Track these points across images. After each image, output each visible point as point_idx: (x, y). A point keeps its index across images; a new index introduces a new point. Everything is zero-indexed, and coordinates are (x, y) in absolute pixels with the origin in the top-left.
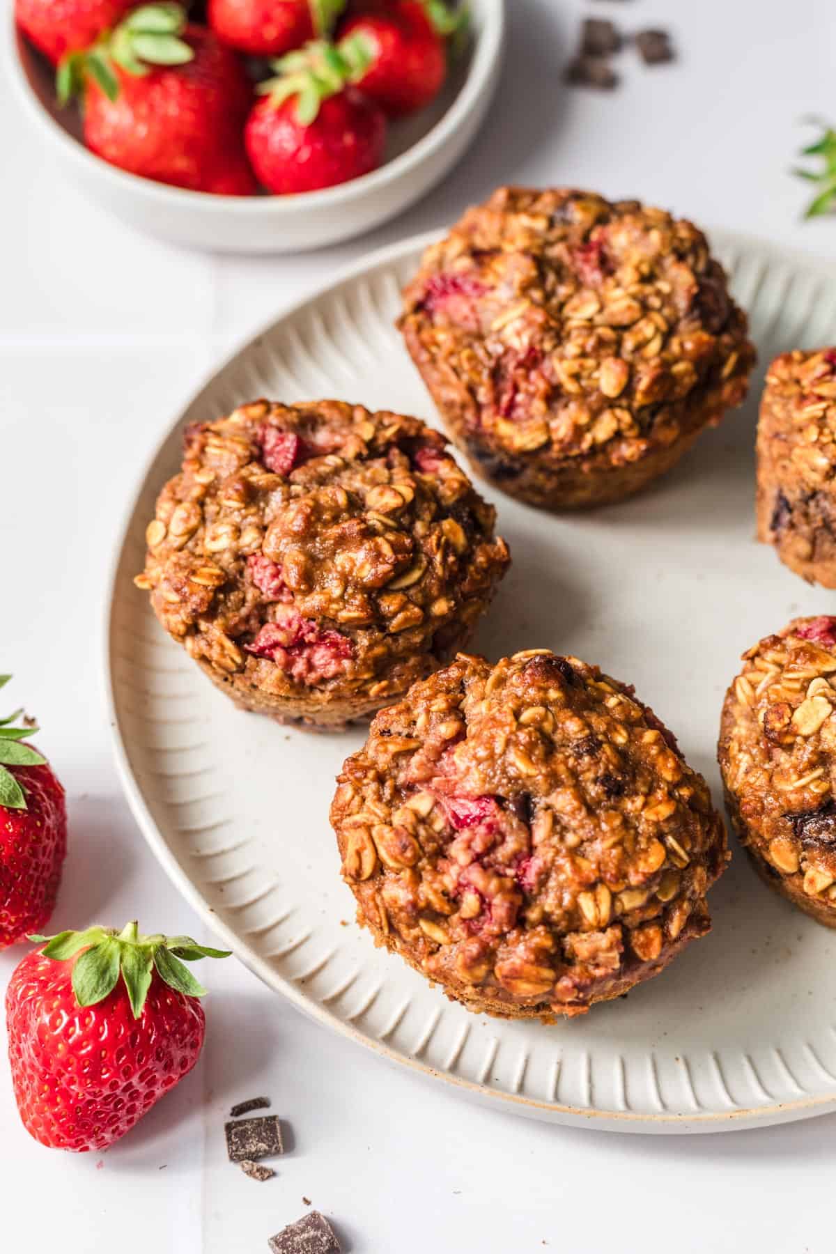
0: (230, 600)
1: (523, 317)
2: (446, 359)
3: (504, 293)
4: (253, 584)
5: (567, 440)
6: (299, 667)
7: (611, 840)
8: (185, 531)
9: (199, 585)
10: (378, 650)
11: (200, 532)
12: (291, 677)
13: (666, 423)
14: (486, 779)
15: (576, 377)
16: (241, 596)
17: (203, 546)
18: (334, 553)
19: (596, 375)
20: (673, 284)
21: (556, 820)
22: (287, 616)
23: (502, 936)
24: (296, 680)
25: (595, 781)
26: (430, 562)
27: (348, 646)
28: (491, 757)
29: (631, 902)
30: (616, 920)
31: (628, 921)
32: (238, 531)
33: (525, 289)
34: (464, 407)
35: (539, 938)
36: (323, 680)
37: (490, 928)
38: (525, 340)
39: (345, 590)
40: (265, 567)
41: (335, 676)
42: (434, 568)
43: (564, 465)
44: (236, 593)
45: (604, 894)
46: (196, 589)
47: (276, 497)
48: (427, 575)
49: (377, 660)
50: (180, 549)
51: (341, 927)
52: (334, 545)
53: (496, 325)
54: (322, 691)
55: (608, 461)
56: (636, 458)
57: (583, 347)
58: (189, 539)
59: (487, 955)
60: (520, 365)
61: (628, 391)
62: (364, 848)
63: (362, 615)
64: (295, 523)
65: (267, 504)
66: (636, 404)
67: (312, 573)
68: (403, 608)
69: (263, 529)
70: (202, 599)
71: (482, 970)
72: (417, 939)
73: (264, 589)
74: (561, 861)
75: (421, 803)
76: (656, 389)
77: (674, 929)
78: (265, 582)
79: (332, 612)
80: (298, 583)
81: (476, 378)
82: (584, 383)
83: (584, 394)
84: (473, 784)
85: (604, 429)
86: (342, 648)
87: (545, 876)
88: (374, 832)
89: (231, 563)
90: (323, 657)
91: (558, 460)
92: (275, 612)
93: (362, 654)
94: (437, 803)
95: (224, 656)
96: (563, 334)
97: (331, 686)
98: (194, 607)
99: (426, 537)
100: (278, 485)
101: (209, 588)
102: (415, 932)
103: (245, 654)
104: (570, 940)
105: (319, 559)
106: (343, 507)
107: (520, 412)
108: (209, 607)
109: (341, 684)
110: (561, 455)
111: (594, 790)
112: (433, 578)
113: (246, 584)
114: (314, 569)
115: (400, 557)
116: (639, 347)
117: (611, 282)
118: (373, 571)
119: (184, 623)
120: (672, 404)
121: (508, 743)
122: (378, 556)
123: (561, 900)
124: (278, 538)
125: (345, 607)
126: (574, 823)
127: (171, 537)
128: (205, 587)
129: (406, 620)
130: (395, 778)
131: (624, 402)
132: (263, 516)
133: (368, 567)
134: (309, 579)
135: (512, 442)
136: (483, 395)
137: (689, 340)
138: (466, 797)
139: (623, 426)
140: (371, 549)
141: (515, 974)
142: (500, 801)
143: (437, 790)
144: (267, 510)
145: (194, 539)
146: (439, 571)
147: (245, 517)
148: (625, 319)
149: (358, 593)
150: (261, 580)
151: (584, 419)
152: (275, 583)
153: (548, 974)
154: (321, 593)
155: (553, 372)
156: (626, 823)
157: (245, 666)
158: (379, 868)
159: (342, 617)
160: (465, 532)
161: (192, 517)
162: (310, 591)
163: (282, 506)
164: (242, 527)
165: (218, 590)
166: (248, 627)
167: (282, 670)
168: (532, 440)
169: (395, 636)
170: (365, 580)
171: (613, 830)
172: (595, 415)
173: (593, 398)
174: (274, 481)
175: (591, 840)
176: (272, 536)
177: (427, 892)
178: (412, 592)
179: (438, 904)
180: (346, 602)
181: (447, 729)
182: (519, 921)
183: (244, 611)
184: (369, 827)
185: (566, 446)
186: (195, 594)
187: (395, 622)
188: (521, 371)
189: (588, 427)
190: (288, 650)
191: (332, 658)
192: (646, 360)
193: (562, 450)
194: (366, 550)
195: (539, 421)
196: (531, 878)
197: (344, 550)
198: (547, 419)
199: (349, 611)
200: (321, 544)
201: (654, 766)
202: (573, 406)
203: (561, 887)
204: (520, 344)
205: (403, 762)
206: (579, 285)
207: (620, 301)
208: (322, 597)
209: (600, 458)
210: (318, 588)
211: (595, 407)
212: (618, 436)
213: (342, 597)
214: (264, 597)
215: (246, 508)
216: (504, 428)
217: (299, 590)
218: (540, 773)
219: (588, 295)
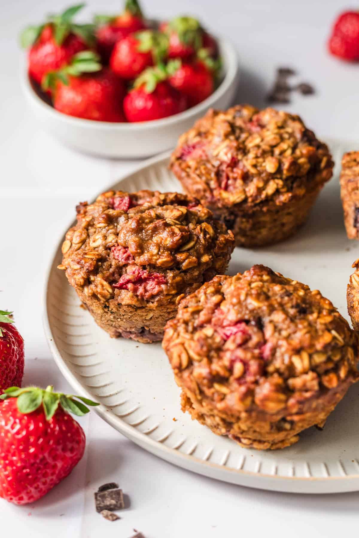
0: (104, 265)
1: (227, 146)
2: (194, 172)
3: (217, 140)
4: (114, 258)
5: (254, 195)
6: (141, 290)
7: (304, 331)
8: (81, 241)
9: (89, 258)
10: (178, 279)
11: (87, 240)
12: (137, 296)
13: (299, 187)
14: (239, 312)
15: (255, 166)
16: (109, 263)
17: (89, 246)
18: (152, 237)
19: (264, 164)
20: (293, 128)
21: (275, 327)
22: (132, 270)
23: (256, 383)
24: (140, 297)
25: (292, 307)
26: (198, 238)
27: (163, 278)
28: (239, 303)
29: (319, 359)
30: (313, 368)
31: (319, 370)
32: (105, 237)
33: (227, 136)
34: (205, 191)
35: (276, 379)
36: (153, 297)
37: (250, 379)
38: (230, 156)
39: (159, 250)
40: (120, 250)
41: (158, 294)
42: (200, 241)
43: (255, 209)
44: (107, 262)
45: (305, 355)
46: (87, 260)
47: (122, 219)
48: (198, 243)
49: (177, 284)
50: (79, 249)
51: (173, 421)
52: (151, 232)
53: (215, 153)
54: (153, 303)
55: (275, 205)
56: (287, 200)
57: (256, 154)
58: (82, 245)
59: (250, 393)
60: (229, 166)
61: (279, 170)
62: (181, 353)
63: (169, 259)
64: (132, 225)
65: (118, 224)
66: (284, 177)
67: (143, 245)
68: (187, 258)
69: (117, 234)
70: (91, 264)
71: (248, 401)
72: (213, 394)
73: (120, 259)
74: (280, 342)
75: (208, 331)
76: (292, 168)
77: (342, 374)
78: (120, 256)
79: (154, 260)
80: (136, 250)
81: (209, 177)
82: (259, 168)
83: (259, 174)
84: (232, 316)
85: (271, 189)
86: (160, 279)
87: (274, 351)
88: (186, 345)
89: (103, 251)
90: (151, 285)
91: (252, 207)
92: (126, 270)
93: (170, 281)
94: (215, 331)
95: (103, 289)
96: (246, 151)
97: (157, 299)
98: (87, 268)
99: (194, 229)
100: (122, 214)
101: (94, 259)
102: (212, 390)
103: (113, 288)
104: (291, 382)
105: (145, 240)
106: (154, 217)
107: (231, 188)
108: (94, 268)
109: (162, 297)
110: (253, 204)
111: (292, 311)
112: (200, 245)
113: (111, 259)
114: (143, 244)
115: (183, 233)
116: (282, 153)
117: (264, 130)
118: (172, 240)
119: (83, 278)
120: (300, 178)
121: (247, 295)
122: (173, 234)
123: (283, 360)
124: (125, 235)
125: (160, 258)
126: (285, 326)
127: (73, 245)
128: (92, 259)
129: (190, 263)
130: (194, 323)
131: (278, 176)
132: (117, 229)
133: (169, 239)
134: (141, 248)
135: (229, 200)
136: (213, 184)
137: (303, 149)
138: (229, 325)
139: (280, 187)
140: (169, 231)
141: (266, 399)
142: (247, 322)
143: (215, 325)
144: (118, 226)
145: (85, 244)
146: (203, 241)
147: (108, 230)
148: (274, 143)
149: (165, 251)
150: (118, 256)
151: (261, 185)
152: (125, 255)
153: (282, 397)
154: (147, 253)
155: (244, 166)
156: (310, 325)
157: (114, 293)
158: (190, 362)
159: (159, 263)
160: (213, 228)
161: (83, 234)
162: (142, 253)
163: (125, 222)
164: (107, 235)
165: (98, 260)
166: (114, 278)
167: (133, 292)
168: (238, 198)
169: (185, 272)
170: (168, 245)
171: (304, 327)
172: (266, 182)
173: (264, 175)
174: (121, 212)
175: (295, 332)
176: (121, 235)
177: (216, 367)
178: (191, 251)
179: (222, 372)
180: (160, 255)
181: (215, 299)
182: (264, 372)
183: (111, 270)
184: (183, 344)
185: (255, 198)
186: (87, 263)
187: (184, 264)
188: (229, 169)
189: (264, 188)
190: (134, 283)
191: (156, 285)
192: (286, 157)
193: (253, 201)
194: (167, 231)
195: (240, 188)
196: (267, 352)
197: (156, 234)
198: (244, 187)
199: (162, 258)
200: (145, 233)
201: (319, 303)
202: (255, 180)
203: (282, 355)
204: (227, 158)
205: (196, 316)
206: (250, 134)
207: (270, 136)
208: (149, 254)
209: (271, 203)
210: (146, 251)
211: (265, 178)
212: (277, 192)
213: (158, 254)
214: (120, 263)
215: (108, 226)
216: (225, 195)
217: (137, 253)
218: (264, 305)
219: (256, 135)
